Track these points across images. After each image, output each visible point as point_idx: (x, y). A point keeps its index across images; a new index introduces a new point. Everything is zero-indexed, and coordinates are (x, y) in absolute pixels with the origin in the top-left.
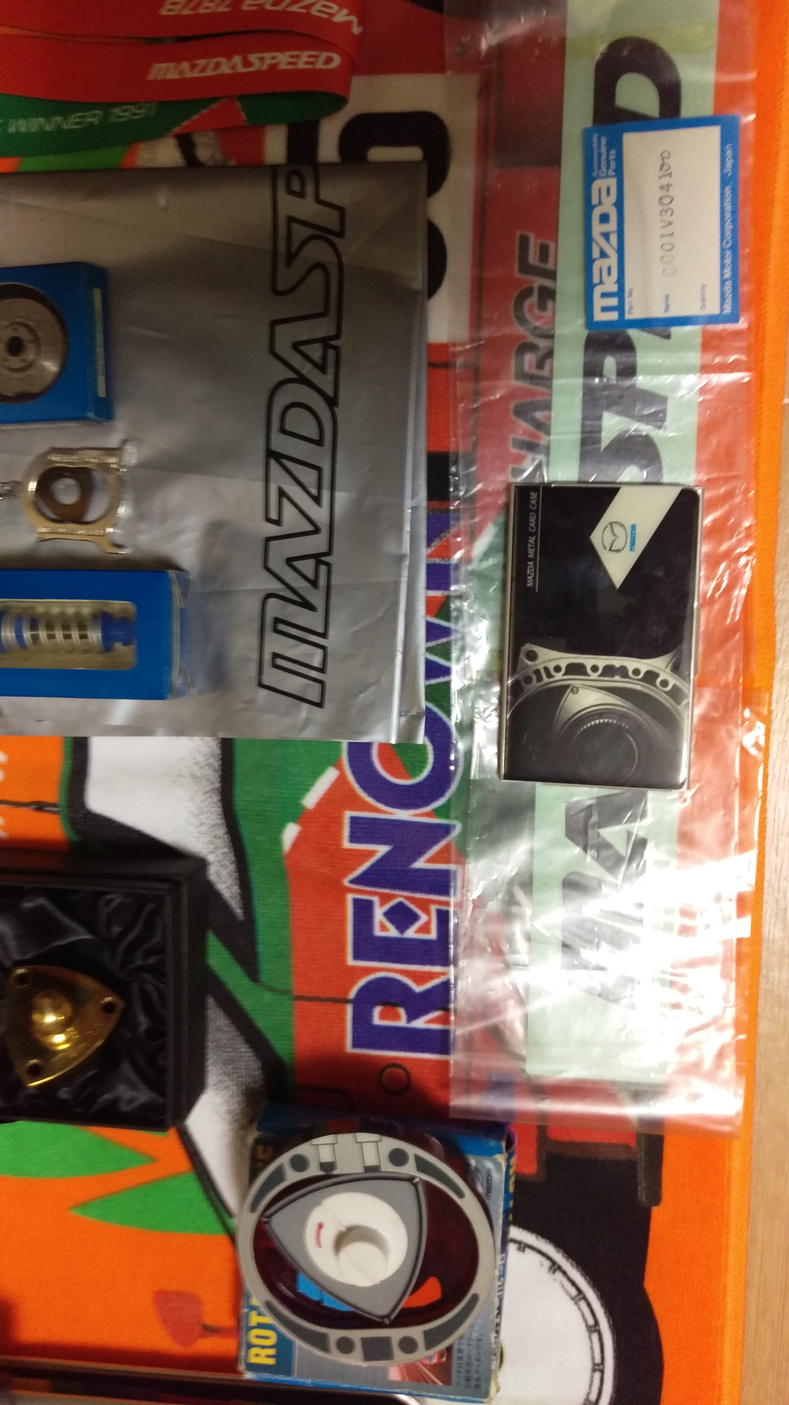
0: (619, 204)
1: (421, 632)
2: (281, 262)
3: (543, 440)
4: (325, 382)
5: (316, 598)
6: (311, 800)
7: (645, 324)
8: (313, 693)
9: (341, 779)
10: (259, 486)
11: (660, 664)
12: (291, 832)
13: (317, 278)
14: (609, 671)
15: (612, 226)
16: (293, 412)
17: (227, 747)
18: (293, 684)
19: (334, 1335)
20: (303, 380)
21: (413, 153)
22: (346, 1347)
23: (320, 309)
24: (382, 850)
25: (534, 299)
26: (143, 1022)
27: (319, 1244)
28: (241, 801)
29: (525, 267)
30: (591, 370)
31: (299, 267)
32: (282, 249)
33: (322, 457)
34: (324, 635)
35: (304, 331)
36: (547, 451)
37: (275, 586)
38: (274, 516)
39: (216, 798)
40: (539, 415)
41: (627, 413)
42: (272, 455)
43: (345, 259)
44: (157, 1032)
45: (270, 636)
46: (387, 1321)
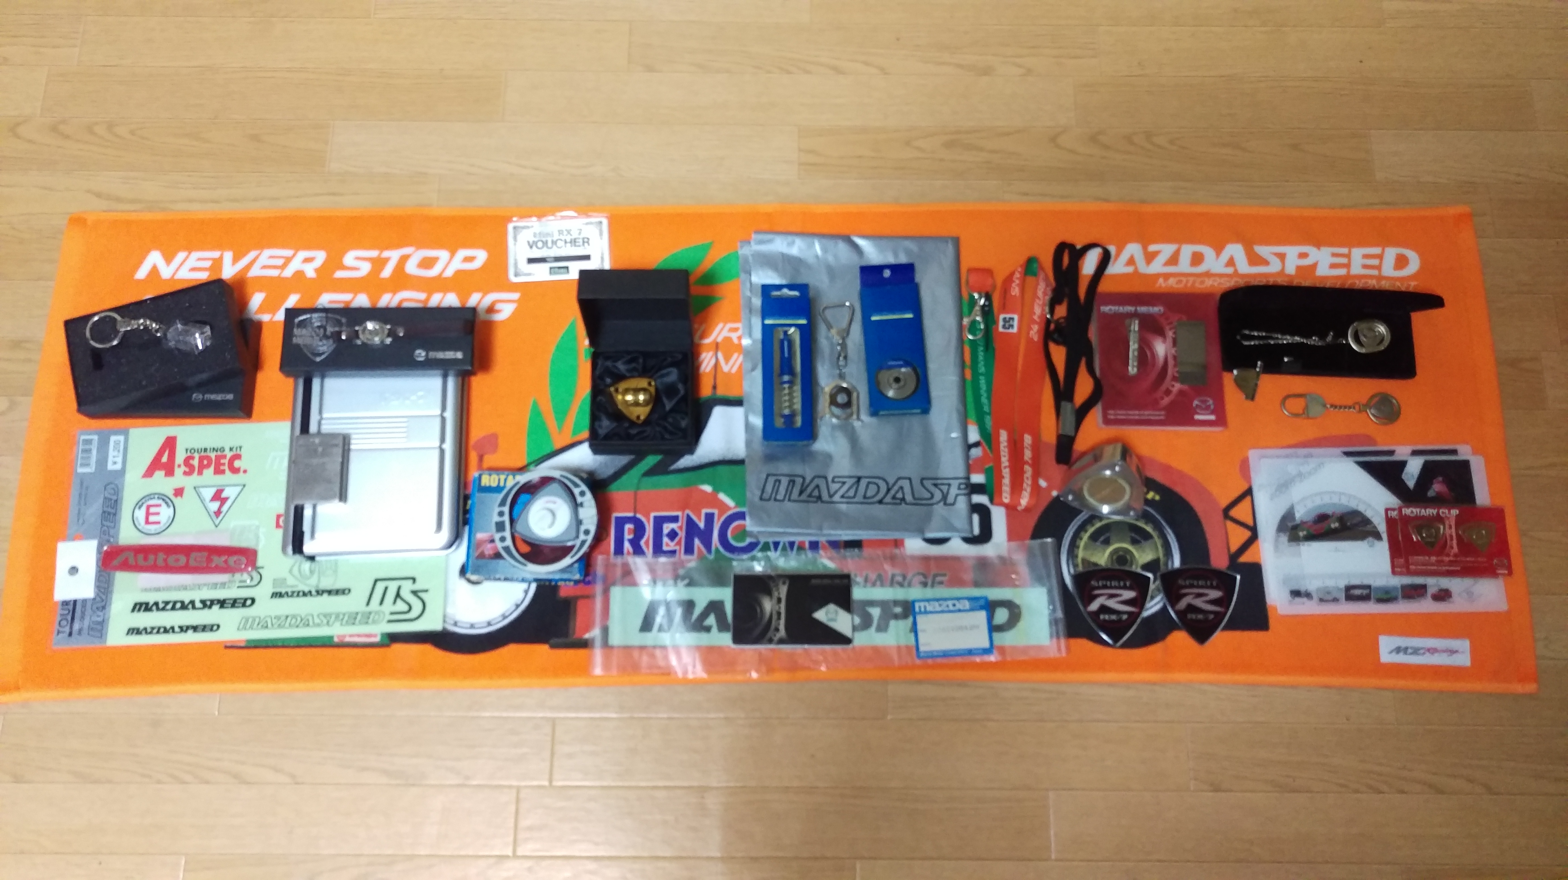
0: (960, 611)
1: (792, 539)
2: (933, 482)
3: (869, 584)
4: (888, 499)
5: (804, 497)
6: (722, 496)
7: (915, 623)
8: (766, 496)
9: (729, 508)
10: (846, 473)
11: (782, 633)
12: (708, 488)
13: (928, 495)
14: (779, 614)
15: (951, 608)
16: (876, 487)
17: (740, 462)
18: (769, 488)
19: (506, 509)
20: (889, 490)
21: (976, 531)
22: (501, 514)
23: (916, 496)
24: (702, 525)
25: (923, 580)
26: (633, 431)
27: (547, 502)
28: (721, 469)
29: (935, 576)
30: (896, 603)
31: (932, 489)
32: (939, 482)
33: (859, 498)
34: (789, 500)
35: (907, 489)
36: (865, 586)
37: (807, 481)
38: (836, 480)
39: (721, 458)
40: (878, 583)
41: (880, 618)
42: (859, 479)
43: (935, 506)
44: (629, 437)
45: (788, 479)
46: (513, 531)
